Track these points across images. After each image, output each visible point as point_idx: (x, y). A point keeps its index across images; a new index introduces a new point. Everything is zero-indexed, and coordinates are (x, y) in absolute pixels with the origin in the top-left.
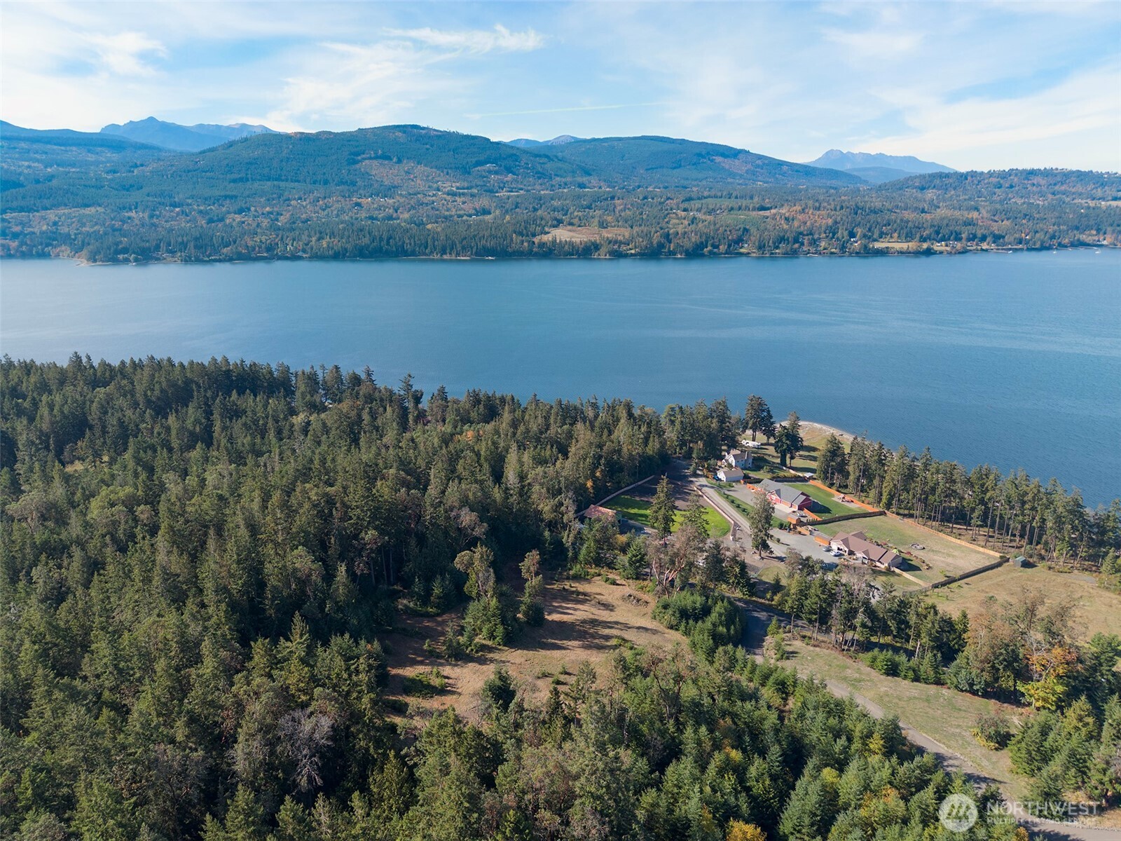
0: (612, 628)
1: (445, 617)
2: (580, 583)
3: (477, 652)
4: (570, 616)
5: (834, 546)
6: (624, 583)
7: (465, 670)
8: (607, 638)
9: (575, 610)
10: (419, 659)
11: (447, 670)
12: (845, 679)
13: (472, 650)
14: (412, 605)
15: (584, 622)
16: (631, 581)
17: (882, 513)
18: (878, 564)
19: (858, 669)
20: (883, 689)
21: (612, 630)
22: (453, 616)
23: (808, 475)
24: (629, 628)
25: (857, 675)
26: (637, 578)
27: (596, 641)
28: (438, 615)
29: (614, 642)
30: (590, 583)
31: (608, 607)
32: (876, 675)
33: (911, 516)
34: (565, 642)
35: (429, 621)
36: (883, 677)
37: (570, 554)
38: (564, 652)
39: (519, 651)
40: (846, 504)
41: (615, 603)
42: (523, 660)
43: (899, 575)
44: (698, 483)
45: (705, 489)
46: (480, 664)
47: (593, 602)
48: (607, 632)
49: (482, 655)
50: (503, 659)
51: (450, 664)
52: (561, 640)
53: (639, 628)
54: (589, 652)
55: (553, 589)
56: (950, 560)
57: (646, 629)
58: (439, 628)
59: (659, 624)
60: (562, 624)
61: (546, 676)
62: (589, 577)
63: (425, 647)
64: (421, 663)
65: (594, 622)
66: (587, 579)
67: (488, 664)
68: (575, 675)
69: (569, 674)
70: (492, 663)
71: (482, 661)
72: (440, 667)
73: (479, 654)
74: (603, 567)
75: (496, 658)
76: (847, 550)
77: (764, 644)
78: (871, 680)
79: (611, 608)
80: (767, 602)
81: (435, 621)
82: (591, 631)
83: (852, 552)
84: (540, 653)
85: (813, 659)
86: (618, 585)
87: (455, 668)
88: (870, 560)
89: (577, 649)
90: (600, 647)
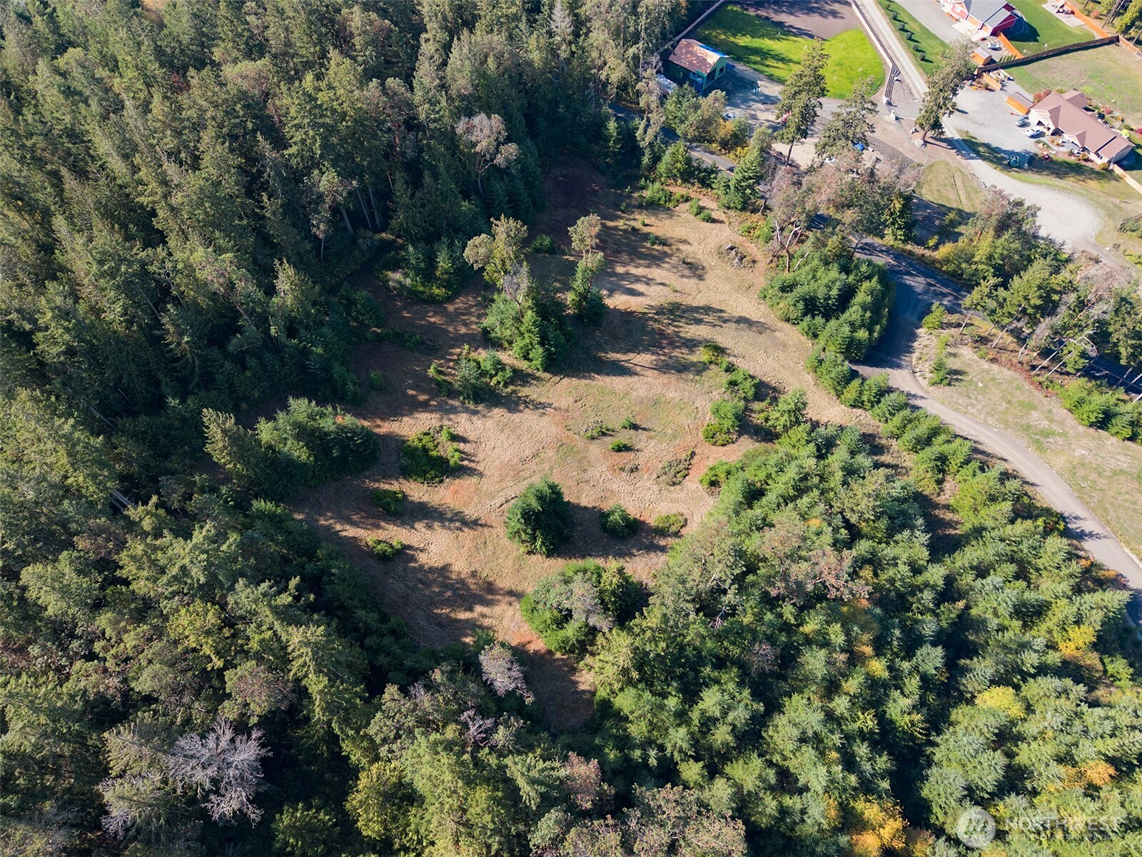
0: (699, 322)
1: (460, 303)
2: (656, 215)
3: (506, 385)
4: (640, 299)
5: (1034, 117)
6: (723, 217)
7: (489, 423)
8: (691, 344)
9: (649, 281)
10: (422, 398)
11: (463, 423)
12: (1027, 429)
13: (499, 383)
14: (408, 281)
15: (660, 311)
16: (732, 213)
17: (1114, 41)
18: (1092, 156)
19: (1050, 411)
20: (1079, 452)
21: (701, 327)
22: (471, 301)
24: (725, 321)
25: (1045, 423)
26: (743, 209)
27: (676, 353)
28: (450, 299)
29: (702, 355)
30: (671, 216)
31: (695, 269)
32: (1074, 427)
34: (631, 355)
35: (436, 314)
36: (1081, 429)
37: (646, 160)
38: (629, 380)
39: (566, 380)
40: (1060, 16)
41: (708, 260)
42: (571, 400)
43: (1118, 179)
46: (510, 412)
47: (674, 260)
48: (692, 331)
49: (514, 392)
50: (543, 400)
51: (467, 410)
52: (625, 353)
53: (741, 320)
54: (664, 379)
55: (616, 228)
57: (749, 323)
58: (451, 329)
59: (768, 311)
60: (628, 317)
61: (604, 434)
62: (671, 205)
63: (431, 372)
64: (425, 407)
65: (676, 311)
66: (669, 209)
67: (521, 411)
68: (644, 429)
69: (635, 427)
70: (527, 407)
71: (513, 404)
72: (452, 416)
73: (509, 389)
74: (693, 184)
75: (533, 397)
76: (1053, 128)
77: (916, 344)
78: (1064, 435)
79: (700, 272)
80: (927, 253)
81: (444, 313)
82: (670, 330)
83: (1057, 133)
84: (595, 383)
85: (985, 387)
86: (714, 221)
87: (475, 418)
88: (1084, 149)
89: (649, 373)
90: (682, 368)
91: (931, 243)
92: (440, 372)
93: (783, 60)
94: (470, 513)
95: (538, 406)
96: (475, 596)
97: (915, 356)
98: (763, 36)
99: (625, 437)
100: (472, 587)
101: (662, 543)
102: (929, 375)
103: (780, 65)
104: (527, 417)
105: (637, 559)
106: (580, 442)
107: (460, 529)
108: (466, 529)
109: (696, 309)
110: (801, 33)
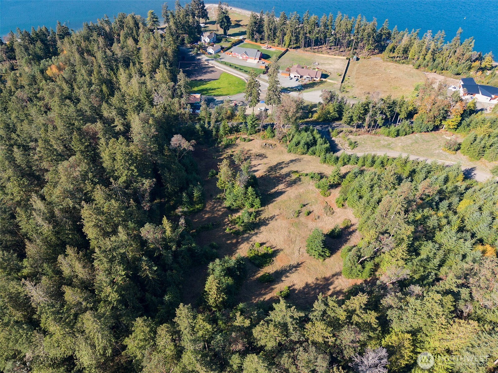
0: (282, 168)
1: (208, 206)
2: (232, 148)
4: (259, 172)
5: (292, 76)
6: (252, 138)
7: (264, 234)
8: (288, 175)
9: (255, 166)
10: (234, 241)
11: (257, 239)
12: (384, 146)
13: (253, 219)
14: (185, 209)
15: (269, 171)
16: (253, 135)
17: (287, 50)
18: (315, 79)
19: (384, 139)
20: (400, 144)
21: (285, 169)
22: (212, 203)
23: (241, 37)
24: (288, 164)
25: (386, 142)
26: (256, 133)
27: (287, 180)
28: (204, 206)
29: (294, 177)
30: (237, 146)
31: (261, 156)
32: (391, 139)
33: (298, 47)
34: (277, 188)
35: (205, 214)
36: (394, 139)
37: (214, 133)
38: (285, 194)
39: (270, 206)
40: (269, 49)
41: (263, 151)
42: (278, 210)
44: (204, 59)
45: (210, 61)
46: (266, 226)
47: (253, 157)
48: (284, 171)
49: (260, 219)
50: (271, 216)
51: (253, 235)
52: (274, 188)
53: (292, 161)
54: (294, 188)
56: (332, 66)
57: (295, 160)
58: (216, 215)
59: (295, 155)
60: (264, 177)
61: (299, 213)
62: (234, 142)
63: (227, 231)
64: (238, 243)
65: (273, 169)
66: (234, 144)
67: (269, 223)
68: (306, 205)
69: (304, 206)
70: (269, 221)
71: (264, 223)
72: (251, 240)
73: (257, 219)
74: (234, 133)
75: (267, 217)
76: (299, 76)
77: (336, 142)
78: (392, 143)
79: (263, 156)
80: (311, 119)
81: (207, 212)
82: (278, 175)
83: (301, 77)
84: (278, 201)
85: (365, 142)
86: (252, 140)
87: (258, 235)
88: (312, 78)
89: (288, 189)
90: (294, 182)
91: (310, 116)
92: (230, 230)
93: (213, 89)
94: (294, 262)
95: (272, 218)
96: (325, 285)
97: (339, 145)
98: (200, 85)
99: (305, 210)
100: (321, 283)
101: (351, 230)
102: (349, 148)
103: (213, 91)
104: (272, 223)
105: (351, 239)
106: (296, 220)
107: (296, 270)
108: (298, 269)
109: (277, 165)
110: (210, 80)
